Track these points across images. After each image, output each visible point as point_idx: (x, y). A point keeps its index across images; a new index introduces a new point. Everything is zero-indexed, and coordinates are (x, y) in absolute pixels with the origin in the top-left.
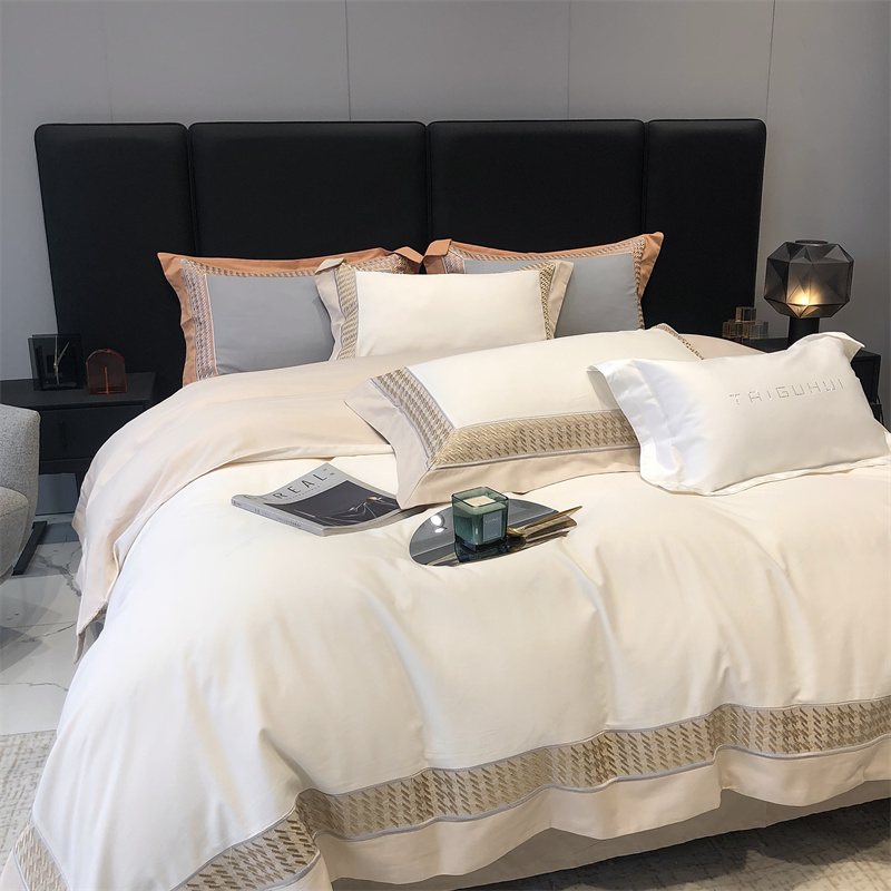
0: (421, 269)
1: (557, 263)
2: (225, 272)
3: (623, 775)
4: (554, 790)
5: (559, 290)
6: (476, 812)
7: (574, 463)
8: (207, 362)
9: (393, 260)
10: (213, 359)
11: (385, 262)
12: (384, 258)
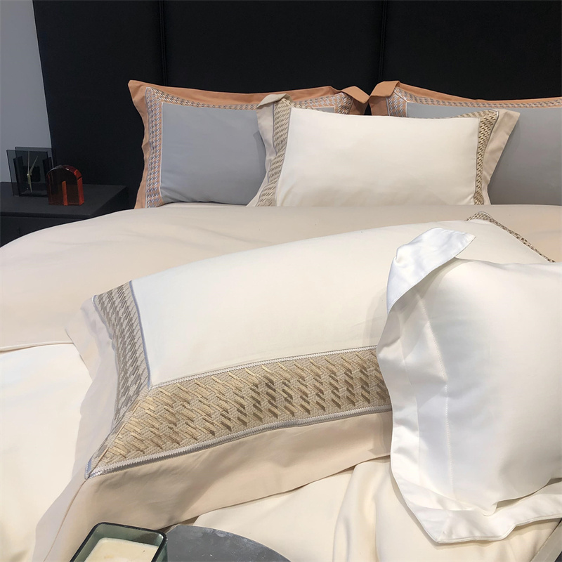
1: (502, 112)
8: (154, 184)
9: (339, 98)
10: (158, 182)
11: (330, 101)
12: (330, 96)
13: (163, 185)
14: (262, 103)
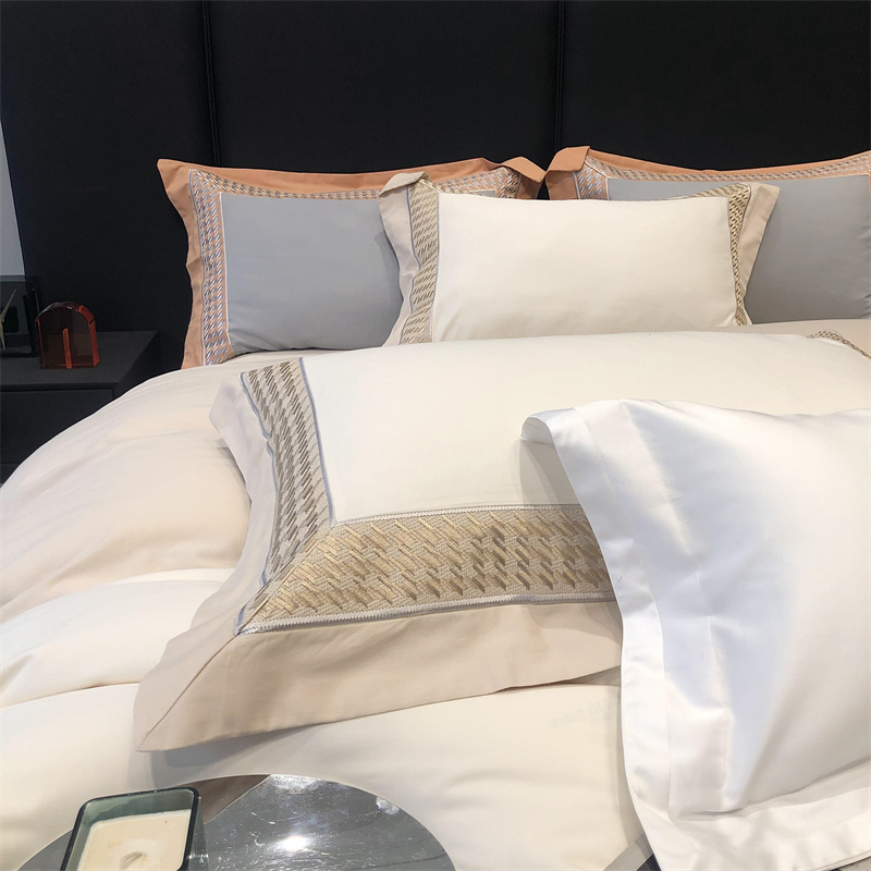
0: (542, 192)
1: (754, 186)
5: (754, 229)
8: (216, 325)
9: (500, 176)
10: (224, 320)
11: (488, 180)
12: (486, 173)
13: (234, 326)
14: (387, 187)
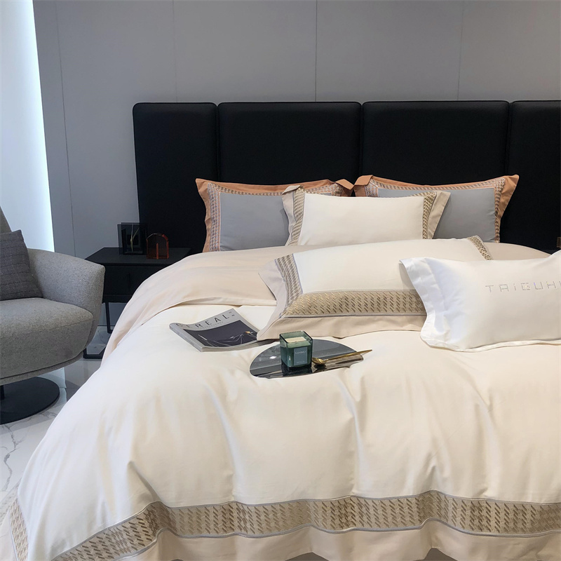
1: (439, 192)
2: (232, 191)
3: (359, 526)
4: (312, 528)
5: (438, 210)
6: (257, 534)
7: (380, 322)
8: (215, 244)
9: (334, 187)
10: (218, 242)
11: (328, 189)
12: (328, 185)
13: (222, 244)
14: (285, 191)
